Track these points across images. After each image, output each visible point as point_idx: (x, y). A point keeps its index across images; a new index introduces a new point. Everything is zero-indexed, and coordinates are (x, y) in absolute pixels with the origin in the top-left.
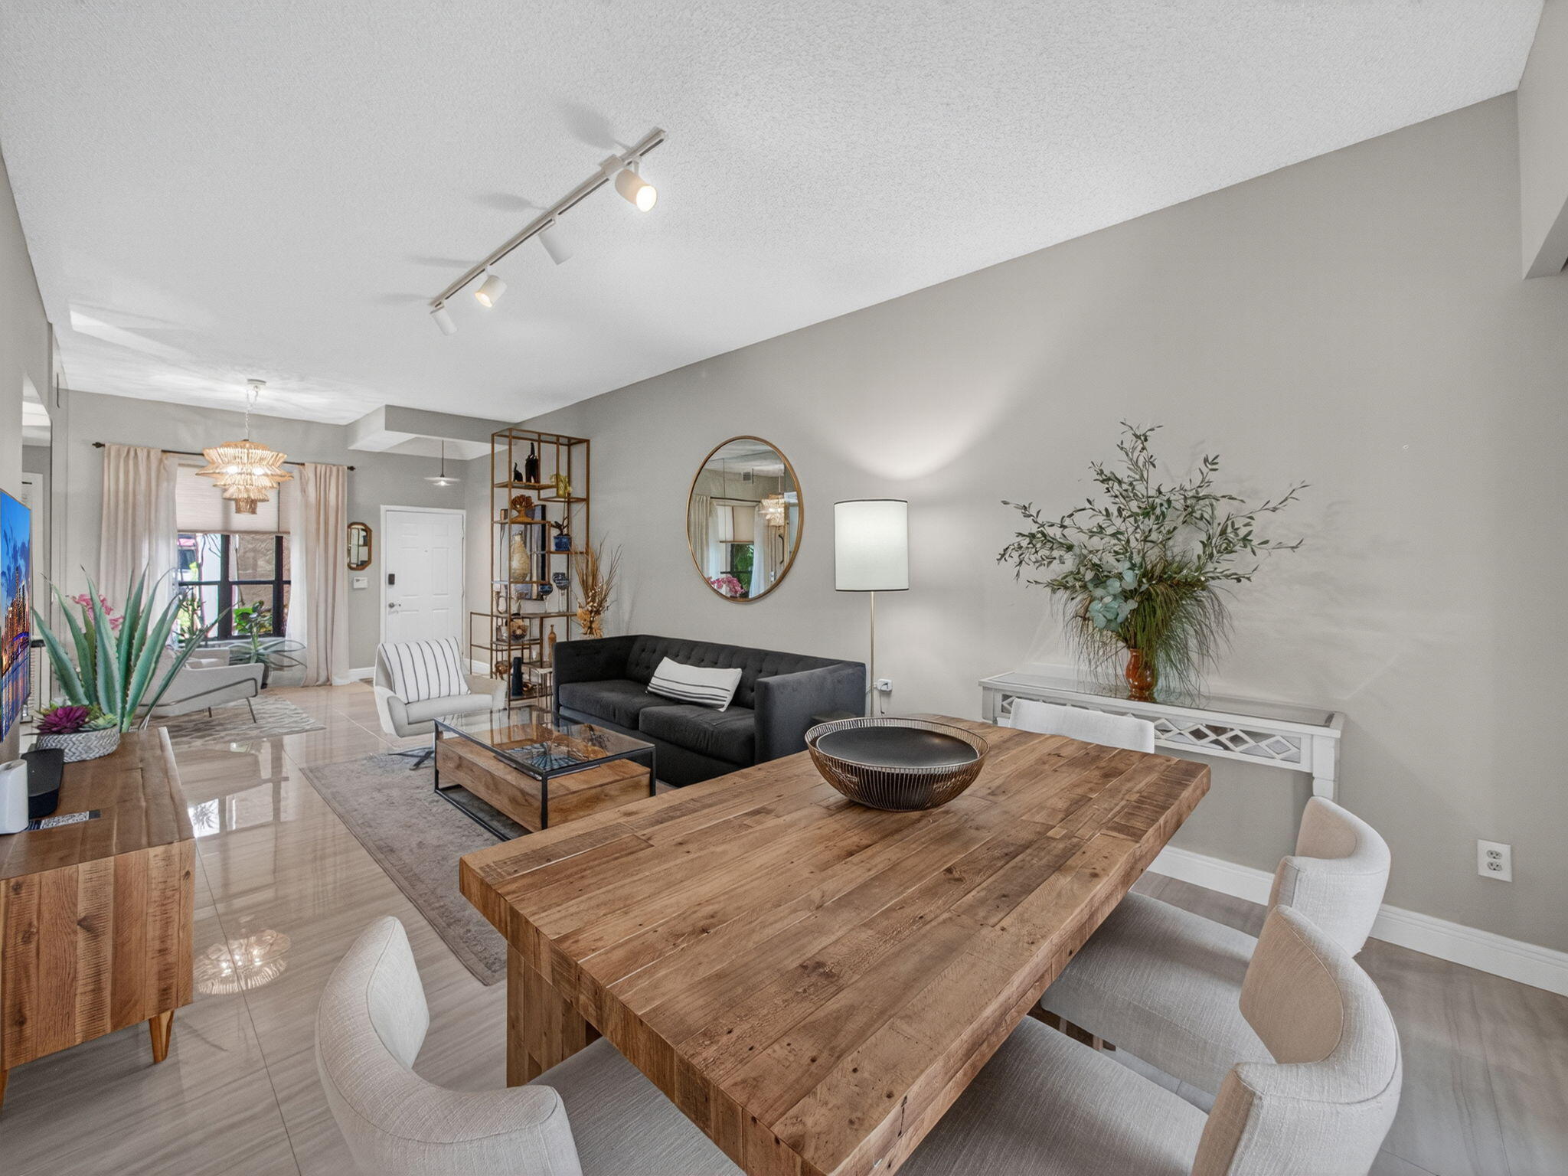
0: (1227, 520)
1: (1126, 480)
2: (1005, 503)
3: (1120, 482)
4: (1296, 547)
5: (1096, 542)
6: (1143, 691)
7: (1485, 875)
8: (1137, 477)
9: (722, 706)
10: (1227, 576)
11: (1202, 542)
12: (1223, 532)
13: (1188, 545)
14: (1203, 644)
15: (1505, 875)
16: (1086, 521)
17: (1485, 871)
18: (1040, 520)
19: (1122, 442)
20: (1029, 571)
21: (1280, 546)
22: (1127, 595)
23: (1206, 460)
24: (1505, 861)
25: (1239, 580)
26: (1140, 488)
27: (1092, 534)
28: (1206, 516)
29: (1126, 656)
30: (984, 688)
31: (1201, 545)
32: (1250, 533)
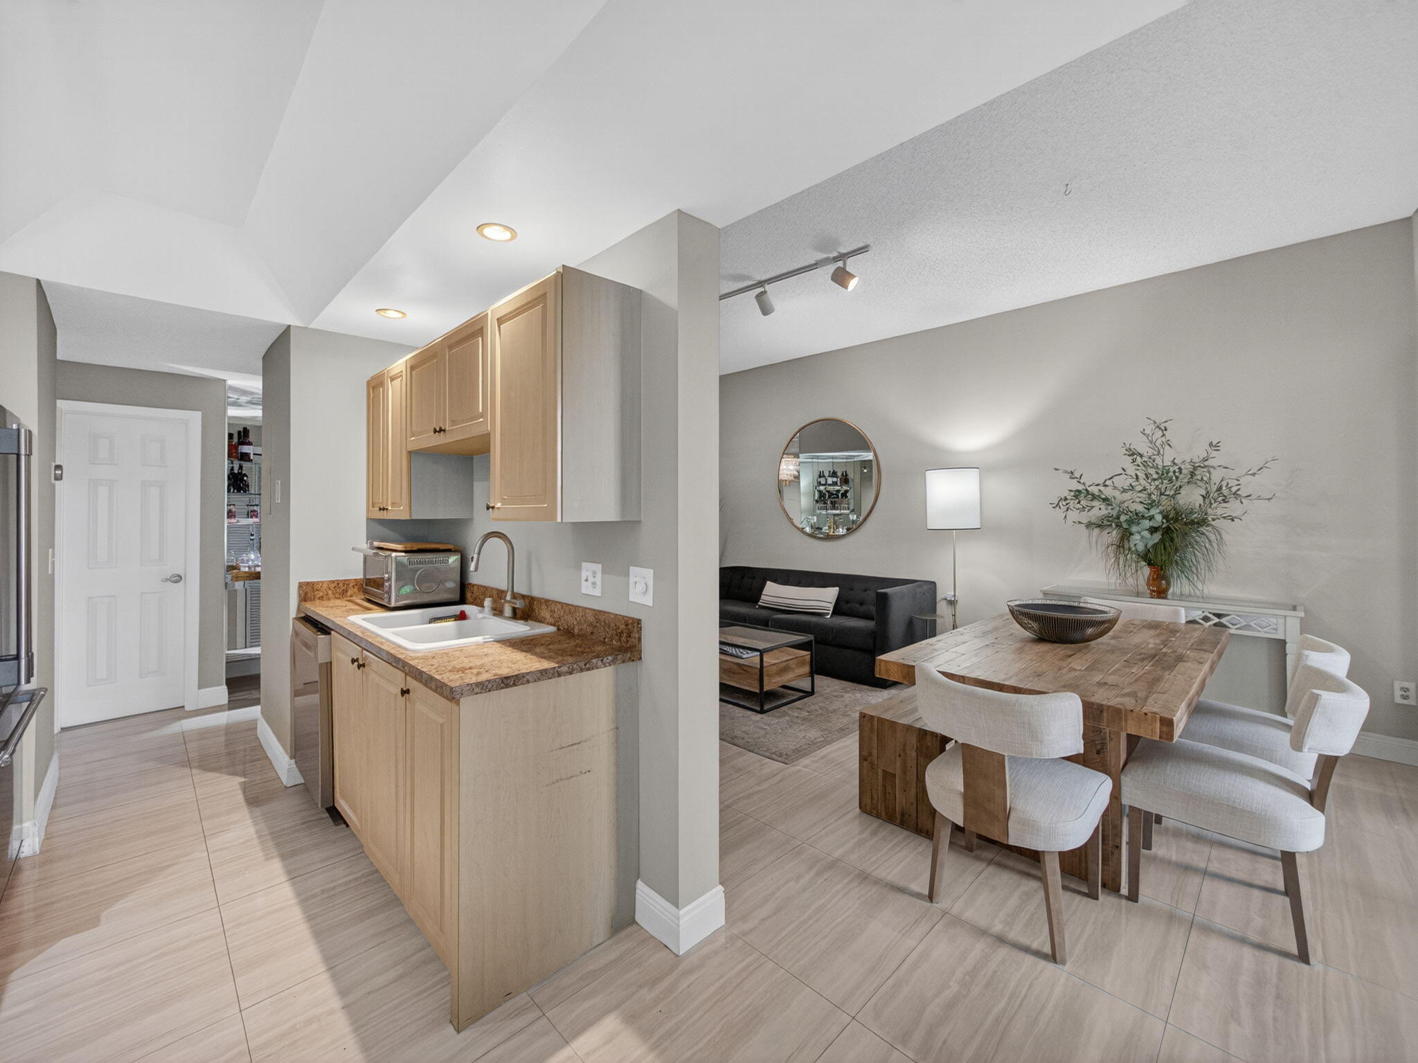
0: (1222, 480)
1: (1145, 454)
2: (1056, 469)
3: (1141, 456)
4: (1271, 499)
5: (1127, 496)
6: (1161, 593)
7: (1400, 702)
8: (1156, 453)
9: (828, 614)
10: (1224, 518)
11: (1202, 496)
12: (1220, 489)
13: (1191, 497)
14: (1208, 562)
15: (1412, 702)
16: (1119, 481)
17: (1398, 700)
18: (1082, 481)
19: (1144, 430)
20: (1074, 515)
21: (1259, 498)
22: (1153, 530)
23: (1211, 444)
24: (1412, 694)
25: (1233, 520)
26: (1159, 461)
27: (1124, 491)
28: (1205, 479)
29: (1147, 571)
30: (1044, 593)
31: (1201, 498)
32: (1239, 490)
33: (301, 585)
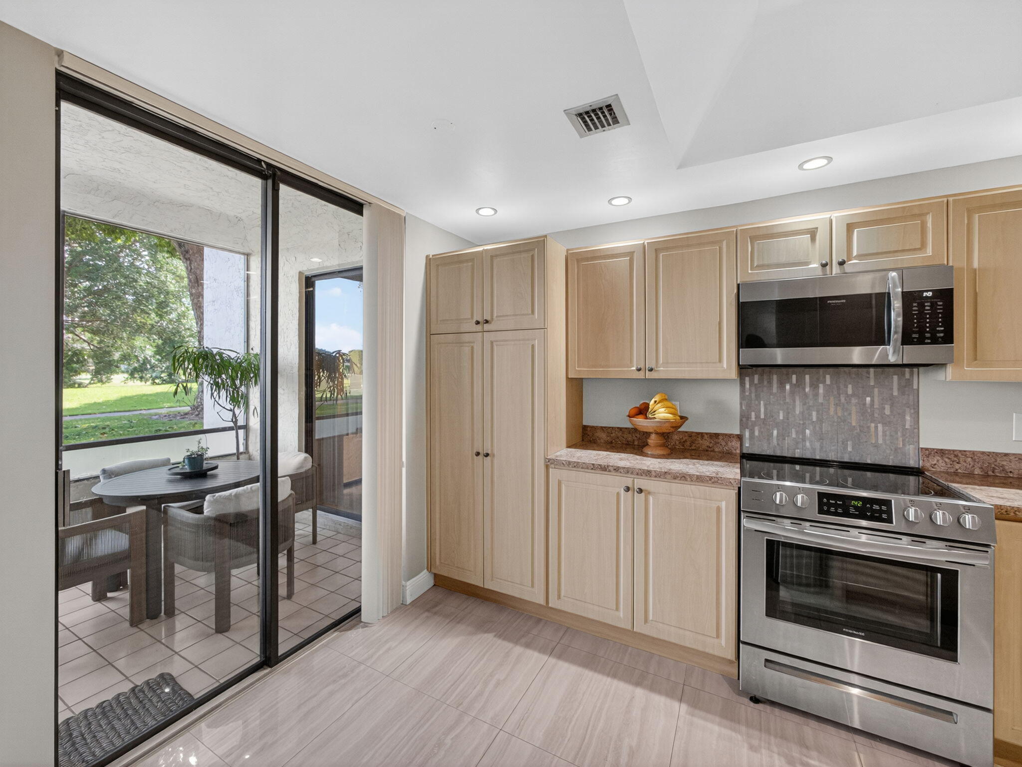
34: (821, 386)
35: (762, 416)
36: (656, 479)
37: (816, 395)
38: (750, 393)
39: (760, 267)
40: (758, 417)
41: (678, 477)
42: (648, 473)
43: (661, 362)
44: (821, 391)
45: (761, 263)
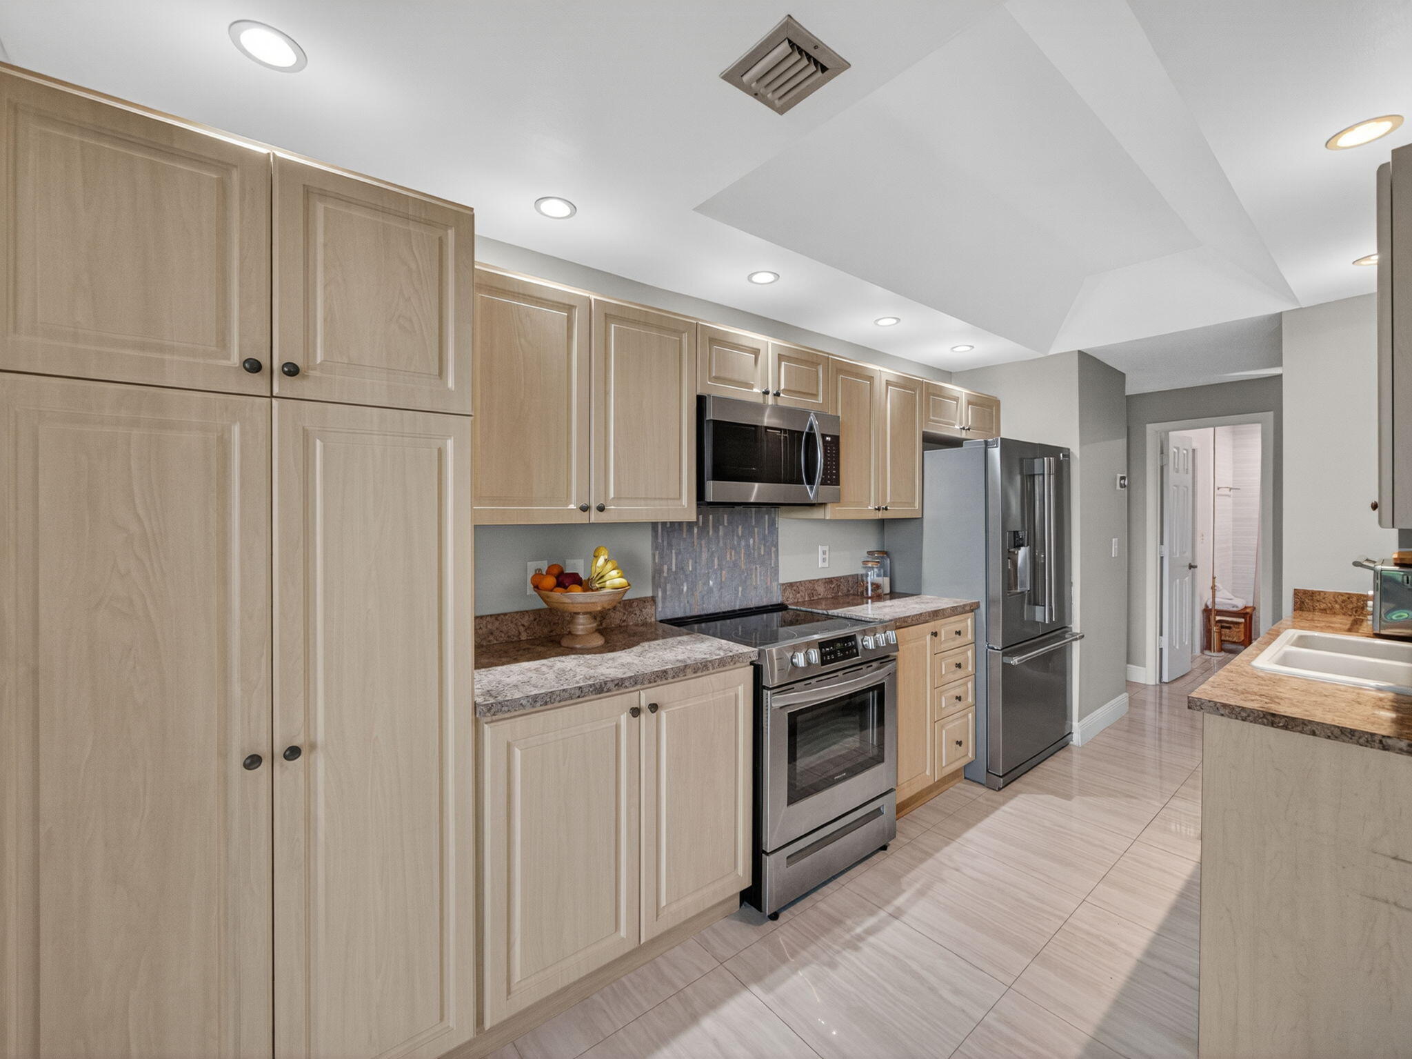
33: (1297, 593)
34: (721, 527)
35: (674, 569)
36: (675, 680)
37: (718, 537)
38: (663, 541)
39: (717, 379)
40: (669, 569)
41: (699, 669)
42: (661, 676)
43: (612, 495)
44: (721, 533)
45: (717, 375)
